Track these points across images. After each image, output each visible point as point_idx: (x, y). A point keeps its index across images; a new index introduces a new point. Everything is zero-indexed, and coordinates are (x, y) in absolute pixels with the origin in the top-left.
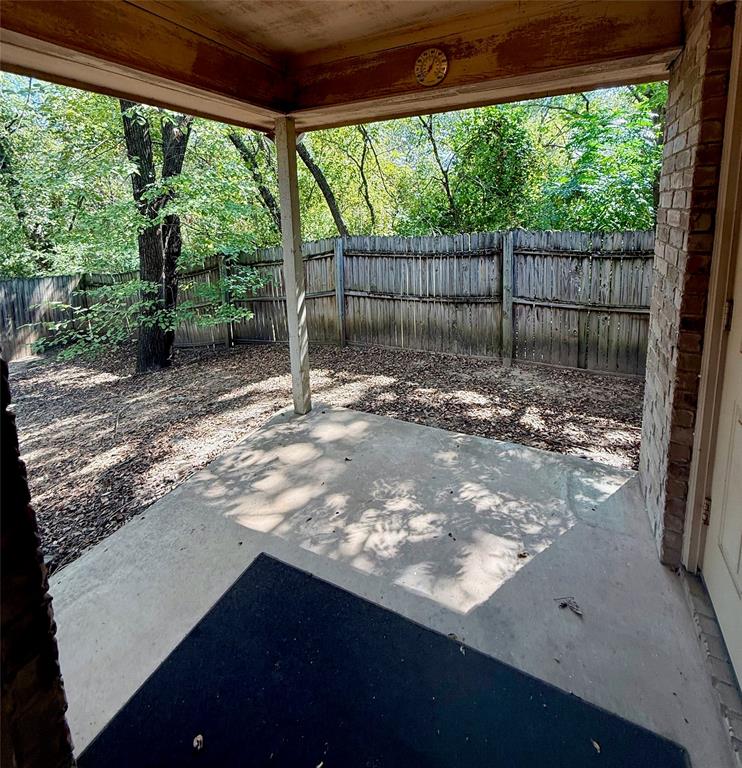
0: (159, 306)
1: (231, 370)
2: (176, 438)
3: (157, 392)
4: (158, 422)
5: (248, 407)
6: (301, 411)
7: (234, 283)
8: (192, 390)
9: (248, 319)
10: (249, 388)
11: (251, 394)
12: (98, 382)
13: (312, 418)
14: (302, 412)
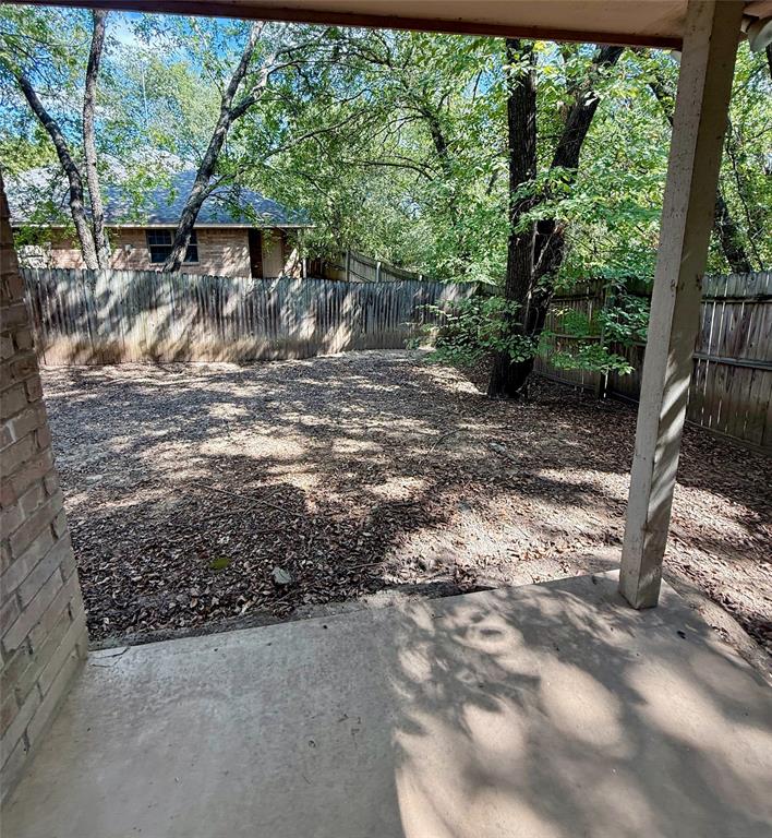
0: (516, 330)
1: (582, 433)
2: (465, 505)
3: (490, 426)
4: (463, 469)
5: (570, 509)
6: (632, 595)
7: (614, 320)
8: (520, 441)
9: (621, 373)
10: (589, 476)
11: (585, 487)
12: (460, 389)
13: (648, 629)
14: (632, 599)
